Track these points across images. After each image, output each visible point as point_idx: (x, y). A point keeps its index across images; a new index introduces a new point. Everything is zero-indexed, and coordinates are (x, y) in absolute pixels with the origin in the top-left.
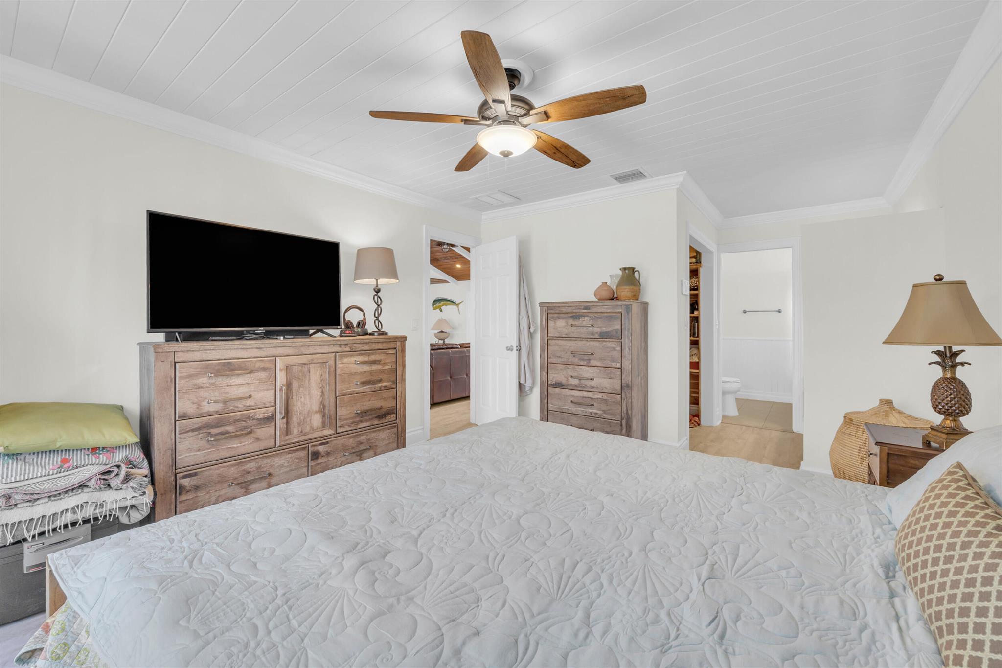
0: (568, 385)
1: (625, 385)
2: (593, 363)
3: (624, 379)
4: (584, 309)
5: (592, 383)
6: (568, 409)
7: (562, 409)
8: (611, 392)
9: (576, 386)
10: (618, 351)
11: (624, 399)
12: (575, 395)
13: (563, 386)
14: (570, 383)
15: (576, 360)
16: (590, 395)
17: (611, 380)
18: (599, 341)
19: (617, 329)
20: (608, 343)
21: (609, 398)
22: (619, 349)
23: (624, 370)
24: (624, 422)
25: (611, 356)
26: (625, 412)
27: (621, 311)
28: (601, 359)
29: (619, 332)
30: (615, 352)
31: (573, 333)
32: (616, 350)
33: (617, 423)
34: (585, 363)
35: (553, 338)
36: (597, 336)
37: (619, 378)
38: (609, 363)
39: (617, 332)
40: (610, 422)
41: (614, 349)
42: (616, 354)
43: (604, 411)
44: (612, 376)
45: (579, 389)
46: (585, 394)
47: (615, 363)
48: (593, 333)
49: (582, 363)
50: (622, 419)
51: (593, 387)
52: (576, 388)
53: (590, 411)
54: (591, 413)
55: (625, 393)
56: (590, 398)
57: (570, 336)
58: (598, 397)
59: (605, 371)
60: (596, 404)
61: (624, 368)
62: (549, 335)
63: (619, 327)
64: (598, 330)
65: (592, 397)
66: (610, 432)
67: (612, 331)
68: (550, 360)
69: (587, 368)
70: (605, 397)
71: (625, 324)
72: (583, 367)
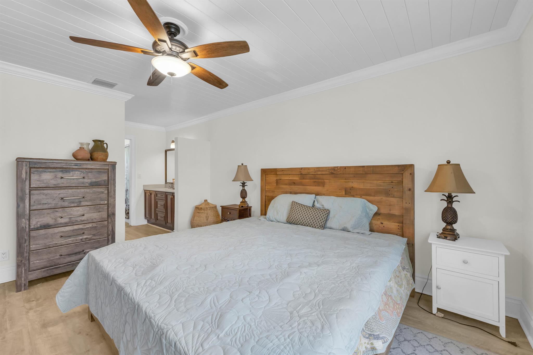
0: (57, 224)
1: (111, 214)
2: (83, 204)
3: (110, 211)
4: (74, 166)
5: (83, 218)
6: (56, 244)
7: (48, 245)
8: (100, 221)
9: (66, 223)
10: (106, 193)
11: (110, 223)
12: (64, 230)
13: (51, 226)
14: (60, 222)
15: (66, 204)
16: (81, 226)
17: (100, 213)
18: (89, 188)
19: (105, 180)
20: (97, 189)
21: (98, 225)
22: (106, 192)
23: (110, 205)
24: (110, 237)
25: (100, 197)
26: (111, 230)
27: (108, 168)
28: (90, 200)
29: (106, 182)
30: (103, 194)
31: (63, 183)
32: (104, 193)
33: (105, 239)
34: (76, 205)
35: (37, 189)
36: (87, 185)
37: (106, 210)
38: (98, 202)
39: (105, 182)
40: (99, 240)
41: (103, 193)
42: (105, 196)
43: (94, 235)
44: (100, 210)
45: (69, 225)
46: (76, 227)
47: (103, 202)
48: (83, 183)
49: (72, 205)
50: (108, 235)
51: (84, 221)
52: (66, 225)
53: (81, 238)
54: (81, 239)
55: (111, 218)
56: (81, 229)
57: (60, 186)
58: (89, 226)
59: (95, 207)
60: (85, 232)
61: (110, 204)
62: (32, 186)
63: (106, 178)
64: (89, 181)
65: (82, 228)
66: (99, 247)
67: (101, 181)
68: (32, 208)
69: (78, 208)
70: (94, 225)
71: (111, 177)
72: (74, 208)
